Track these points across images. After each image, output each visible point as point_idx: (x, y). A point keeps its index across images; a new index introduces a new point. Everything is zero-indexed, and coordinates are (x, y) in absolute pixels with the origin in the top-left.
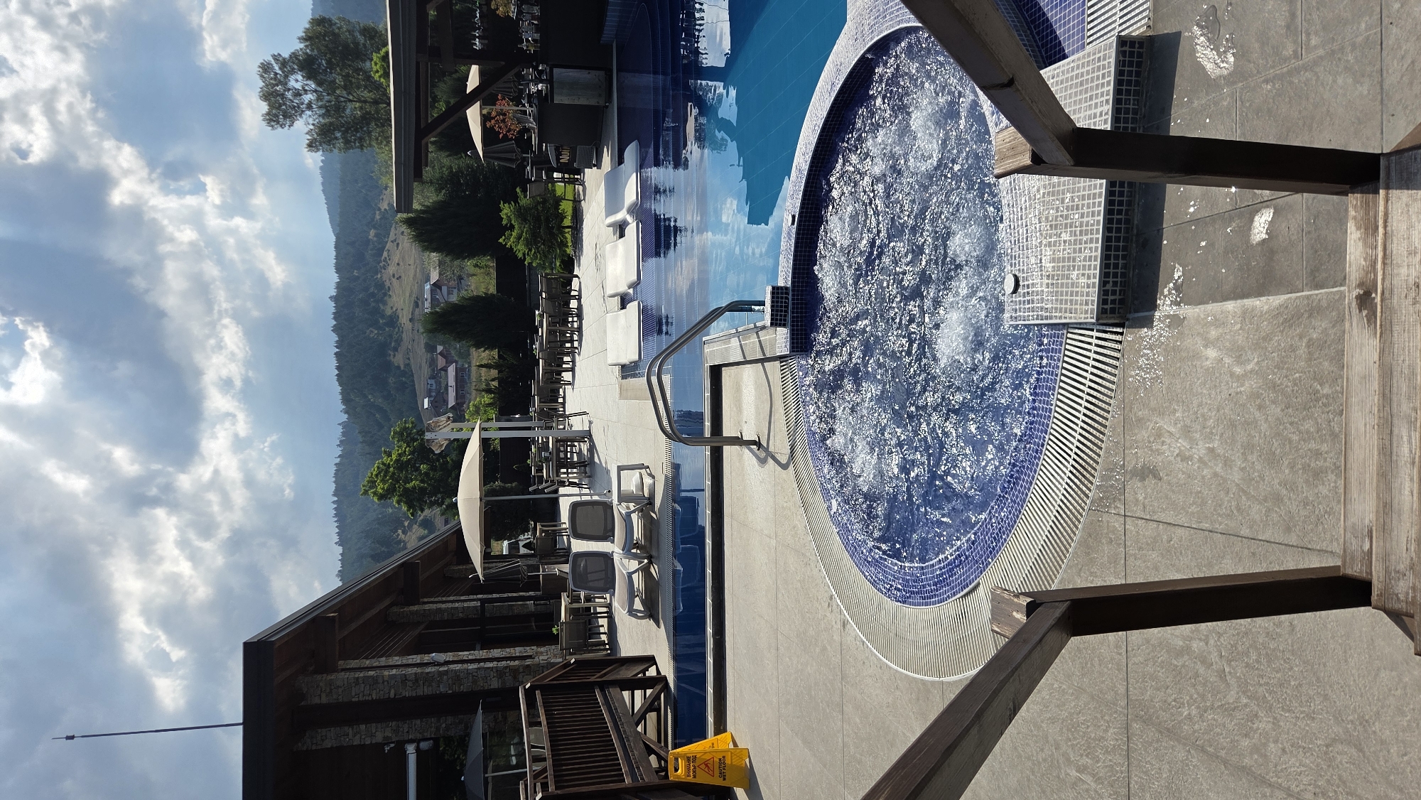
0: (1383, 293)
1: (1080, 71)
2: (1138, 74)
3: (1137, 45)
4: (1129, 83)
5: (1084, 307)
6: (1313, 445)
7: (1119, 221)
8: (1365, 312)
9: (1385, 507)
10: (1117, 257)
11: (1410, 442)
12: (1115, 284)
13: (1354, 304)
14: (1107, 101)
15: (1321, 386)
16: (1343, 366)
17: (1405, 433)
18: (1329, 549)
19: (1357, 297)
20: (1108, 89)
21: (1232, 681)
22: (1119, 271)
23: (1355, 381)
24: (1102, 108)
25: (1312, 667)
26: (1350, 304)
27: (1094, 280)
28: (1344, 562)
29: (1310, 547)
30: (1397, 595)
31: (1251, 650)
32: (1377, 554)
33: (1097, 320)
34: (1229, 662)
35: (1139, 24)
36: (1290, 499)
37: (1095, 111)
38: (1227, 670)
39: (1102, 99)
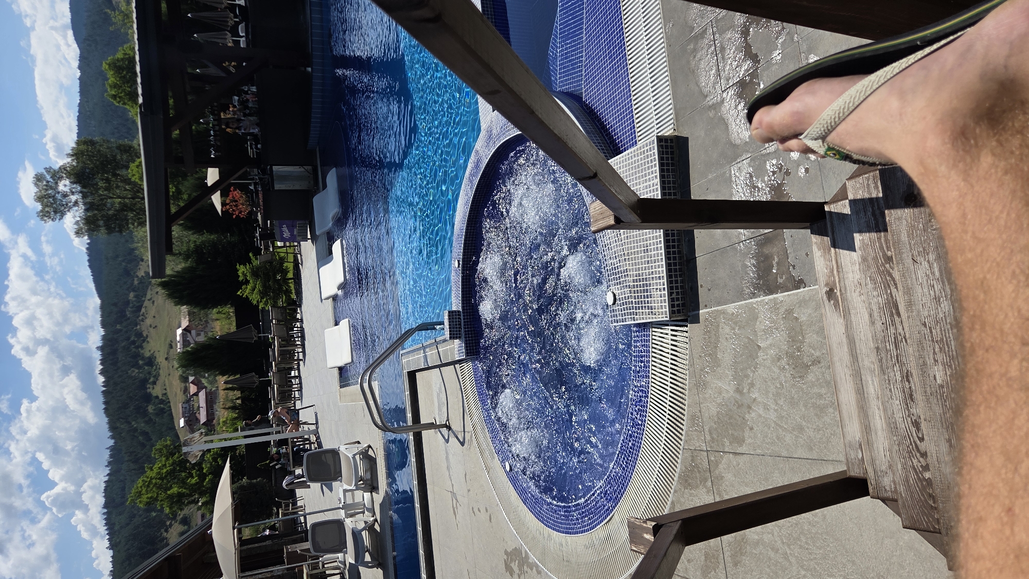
0: (840, 291)
1: (636, 158)
2: (672, 159)
3: (669, 141)
4: (668, 165)
5: (660, 310)
6: (816, 390)
7: (674, 253)
8: (832, 302)
9: (866, 429)
10: (676, 276)
11: (873, 384)
12: (678, 293)
13: (825, 298)
14: (656, 177)
15: (814, 350)
16: (825, 337)
17: (869, 379)
18: (838, 459)
19: (825, 293)
20: (655, 169)
21: (793, 560)
22: (679, 285)
23: (835, 346)
24: (653, 181)
25: (841, 542)
26: (822, 297)
27: (664, 292)
28: (848, 467)
29: (825, 459)
30: (884, 487)
31: (801, 536)
32: (867, 461)
33: (670, 318)
34: (789, 546)
35: (668, 128)
36: (808, 428)
37: (649, 183)
38: (788, 552)
39: (653, 175)
